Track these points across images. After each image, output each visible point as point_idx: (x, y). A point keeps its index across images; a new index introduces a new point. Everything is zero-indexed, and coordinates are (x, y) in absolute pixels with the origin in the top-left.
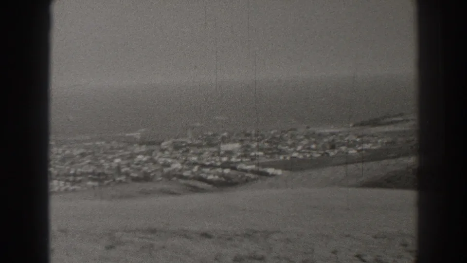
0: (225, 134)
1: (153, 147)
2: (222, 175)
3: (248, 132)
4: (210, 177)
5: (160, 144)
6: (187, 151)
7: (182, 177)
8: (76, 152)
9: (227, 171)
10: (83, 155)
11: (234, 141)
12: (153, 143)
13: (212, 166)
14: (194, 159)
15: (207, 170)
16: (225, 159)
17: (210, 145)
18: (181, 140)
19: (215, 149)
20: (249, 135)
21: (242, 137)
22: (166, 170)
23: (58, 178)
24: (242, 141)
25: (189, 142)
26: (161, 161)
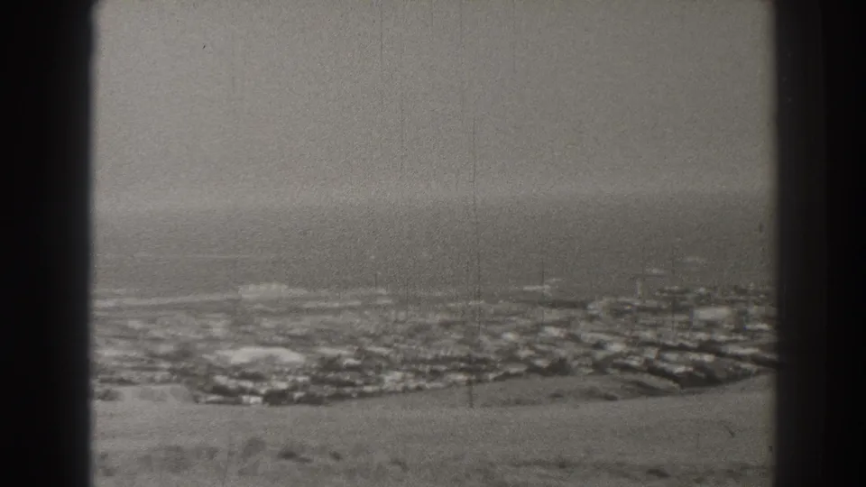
0: (702, 290)
1: (573, 312)
2: (700, 366)
3: (743, 287)
4: (680, 369)
5: (583, 305)
6: (635, 320)
7: (626, 368)
8: (434, 319)
9: (708, 358)
10: (446, 325)
11: (718, 303)
12: (573, 305)
13: (682, 349)
14: (648, 335)
15: (672, 356)
16: (702, 336)
17: (676, 309)
18: (622, 299)
19: (683, 318)
20: (743, 292)
21: (733, 295)
22: (600, 355)
23: (404, 367)
24: (731, 303)
25: (637, 303)
26: (588, 337)
